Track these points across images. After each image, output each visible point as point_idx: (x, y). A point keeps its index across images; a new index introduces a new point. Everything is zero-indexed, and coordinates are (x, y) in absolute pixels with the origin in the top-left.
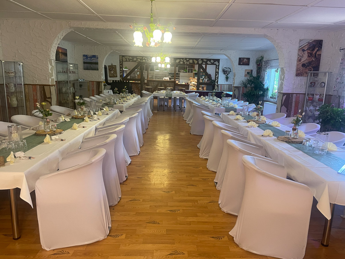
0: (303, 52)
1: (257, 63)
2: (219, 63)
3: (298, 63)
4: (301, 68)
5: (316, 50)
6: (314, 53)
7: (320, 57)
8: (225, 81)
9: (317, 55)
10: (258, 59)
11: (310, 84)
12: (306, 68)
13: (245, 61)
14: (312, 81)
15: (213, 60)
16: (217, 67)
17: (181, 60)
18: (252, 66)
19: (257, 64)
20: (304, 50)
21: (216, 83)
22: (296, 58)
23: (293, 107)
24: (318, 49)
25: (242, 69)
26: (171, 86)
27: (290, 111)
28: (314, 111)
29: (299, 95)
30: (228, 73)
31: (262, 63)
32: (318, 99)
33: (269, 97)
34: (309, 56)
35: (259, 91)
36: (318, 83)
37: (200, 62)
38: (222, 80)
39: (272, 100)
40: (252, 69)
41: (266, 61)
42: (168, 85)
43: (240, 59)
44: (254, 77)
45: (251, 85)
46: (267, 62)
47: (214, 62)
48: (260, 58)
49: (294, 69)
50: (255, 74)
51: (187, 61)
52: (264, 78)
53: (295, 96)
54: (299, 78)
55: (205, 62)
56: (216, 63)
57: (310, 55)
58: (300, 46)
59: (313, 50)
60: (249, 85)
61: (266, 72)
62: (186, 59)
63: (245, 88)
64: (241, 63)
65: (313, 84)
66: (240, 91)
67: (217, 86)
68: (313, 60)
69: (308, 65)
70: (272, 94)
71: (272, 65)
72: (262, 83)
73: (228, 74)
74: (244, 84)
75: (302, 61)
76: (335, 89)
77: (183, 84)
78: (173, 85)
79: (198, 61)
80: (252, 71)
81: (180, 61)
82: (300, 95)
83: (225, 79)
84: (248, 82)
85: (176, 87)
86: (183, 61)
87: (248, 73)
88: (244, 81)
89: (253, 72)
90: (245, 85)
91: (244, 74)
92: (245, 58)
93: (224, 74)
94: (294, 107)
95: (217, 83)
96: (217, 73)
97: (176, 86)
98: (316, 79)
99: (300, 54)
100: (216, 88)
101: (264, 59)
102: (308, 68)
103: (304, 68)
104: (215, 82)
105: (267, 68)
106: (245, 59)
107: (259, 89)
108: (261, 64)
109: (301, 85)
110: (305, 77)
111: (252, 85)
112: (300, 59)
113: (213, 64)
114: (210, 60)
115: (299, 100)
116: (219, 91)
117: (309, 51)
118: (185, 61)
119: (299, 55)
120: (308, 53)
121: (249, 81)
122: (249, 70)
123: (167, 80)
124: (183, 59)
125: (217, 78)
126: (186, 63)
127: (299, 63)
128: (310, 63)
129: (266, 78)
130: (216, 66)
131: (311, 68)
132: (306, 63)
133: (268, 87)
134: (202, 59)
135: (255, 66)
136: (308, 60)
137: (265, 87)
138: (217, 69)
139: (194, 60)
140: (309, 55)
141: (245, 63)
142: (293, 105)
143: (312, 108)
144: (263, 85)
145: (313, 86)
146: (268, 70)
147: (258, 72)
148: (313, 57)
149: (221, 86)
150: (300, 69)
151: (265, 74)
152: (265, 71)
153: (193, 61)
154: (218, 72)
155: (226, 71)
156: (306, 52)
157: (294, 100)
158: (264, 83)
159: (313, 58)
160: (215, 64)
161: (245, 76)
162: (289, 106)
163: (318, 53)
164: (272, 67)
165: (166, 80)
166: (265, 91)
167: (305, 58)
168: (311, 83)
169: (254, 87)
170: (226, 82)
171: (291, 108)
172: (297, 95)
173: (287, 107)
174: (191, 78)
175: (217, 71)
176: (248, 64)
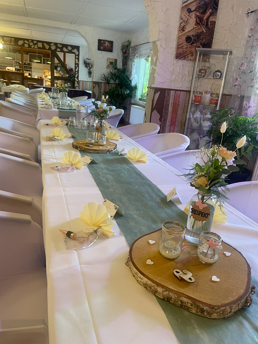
0: (189, 13)
1: (122, 50)
2: (79, 51)
3: (179, 33)
4: (185, 44)
5: (208, 14)
6: (205, 18)
7: (214, 27)
8: (88, 76)
9: (209, 23)
10: (124, 44)
11: (198, 72)
12: (192, 44)
13: (106, 45)
14: (201, 68)
15: (71, 46)
16: (77, 57)
17: (26, 41)
18: (116, 54)
19: (123, 52)
20: (189, 11)
21: (76, 79)
22: (177, 25)
23: (169, 113)
24: (212, 11)
25: (103, 56)
26: (18, 79)
27: (165, 120)
28: (202, 120)
29: (179, 92)
30: (91, 66)
31: (129, 50)
32: (210, 100)
33: (138, 99)
34: (197, 24)
35: (125, 90)
36: (211, 72)
37: (53, 48)
38: (83, 75)
39: (141, 102)
40: (116, 58)
41: (134, 46)
42: (13, 78)
43: (100, 41)
44: (119, 70)
45: (115, 81)
46: (135, 48)
47: (71, 50)
48: (126, 43)
49: (173, 45)
50: (120, 65)
51: (35, 44)
52: (131, 72)
53: (174, 94)
54: (181, 62)
55: (59, 48)
56: (75, 51)
57: (200, 21)
58: (184, 2)
59: (204, 12)
60: (112, 81)
61: (134, 63)
62: (32, 41)
63: (107, 85)
64: (102, 48)
65: (203, 73)
66: (101, 89)
67: (78, 82)
68: (203, 31)
69: (195, 40)
70: (141, 94)
71: (141, 53)
72: (129, 79)
73: (90, 68)
74: (106, 79)
75: (187, 30)
76: (237, 83)
77: (35, 77)
78: (21, 78)
79: (50, 46)
80: (116, 60)
81: (25, 43)
82: (181, 92)
83: (88, 74)
84: (111, 76)
85: (26, 82)
86: (29, 44)
87: (111, 63)
88: (106, 75)
89: (118, 63)
90: (107, 81)
91: (106, 64)
92: (106, 41)
93: (86, 67)
94: (171, 113)
95: (78, 79)
96: (77, 66)
97: (25, 80)
98: (207, 65)
99: (183, 17)
100: (76, 85)
101: (132, 45)
102: (195, 45)
103: (189, 45)
104: (75, 77)
105: (135, 57)
106: (107, 43)
107: (125, 87)
108: (128, 52)
109: (183, 76)
110: (189, 61)
111: (117, 81)
112: (183, 27)
113: (70, 52)
114: (66, 46)
115: (179, 102)
116: (81, 89)
117: (198, 14)
118: (31, 44)
119: (181, 18)
120: (197, 16)
121: (113, 76)
122: (112, 59)
123: (11, 71)
124: (28, 40)
125: (77, 73)
126: (33, 47)
127: (182, 33)
128: (198, 36)
129: (134, 71)
130: (76, 55)
131: (200, 45)
132: (193, 36)
133: (136, 84)
134: (56, 44)
135: (121, 54)
136: (195, 31)
137: (133, 84)
138: (77, 60)
139: (45, 44)
140: (198, 22)
141: (107, 48)
142: (170, 109)
143: (198, 115)
144: (131, 81)
145: (204, 76)
146: (136, 60)
147: (124, 63)
148: (204, 25)
149: (82, 83)
150: (183, 47)
151: (133, 65)
152: (132, 60)
153: (43, 45)
154: (78, 64)
155: (89, 64)
156: (193, 15)
157: (171, 101)
158: (131, 79)
159: (204, 27)
160: (74, 53)
161: (108, 67)
162: (164, 111)
163: (211, 19)
164: (141, 56)
165: (9, 71)
166: (133, 90)
167: (191, 26)
168: (200, 71)
169: (119, 84)
170: (89, 78)
171: (167, 114)
172: (177, 92)
173: (160, 112)
174: (45, 71)
175: (77, 62)
176: (110, 50)
